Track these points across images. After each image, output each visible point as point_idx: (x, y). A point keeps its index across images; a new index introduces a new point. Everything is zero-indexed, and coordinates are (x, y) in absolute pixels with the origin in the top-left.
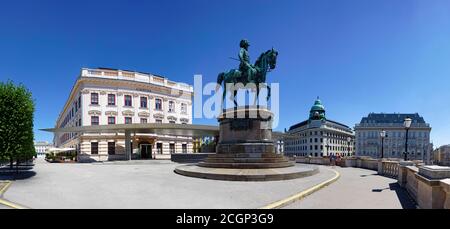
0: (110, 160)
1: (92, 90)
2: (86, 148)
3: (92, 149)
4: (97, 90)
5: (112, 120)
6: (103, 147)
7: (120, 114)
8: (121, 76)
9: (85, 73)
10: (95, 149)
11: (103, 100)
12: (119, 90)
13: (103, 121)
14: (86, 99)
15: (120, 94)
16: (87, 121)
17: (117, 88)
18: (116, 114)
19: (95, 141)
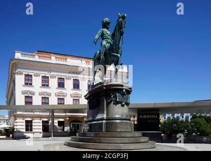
0: (44, 136)
1: (26, 72)
2: (20, 125)
3: (27, 126)
4: (30, 72)
5: (45, 100)
6: (37, 125)
7: (53, 95)
8: (53, 60)
9: (18, 55)
10: (29, 126)
11: (37, 81)
12: (52, 73)
13: (37, 101)
14: (20, 80)
15: (53, 77)
16: (20, 100)
17: (50, 71)
18: (50, 95)
19: (29, 119)
